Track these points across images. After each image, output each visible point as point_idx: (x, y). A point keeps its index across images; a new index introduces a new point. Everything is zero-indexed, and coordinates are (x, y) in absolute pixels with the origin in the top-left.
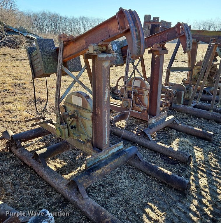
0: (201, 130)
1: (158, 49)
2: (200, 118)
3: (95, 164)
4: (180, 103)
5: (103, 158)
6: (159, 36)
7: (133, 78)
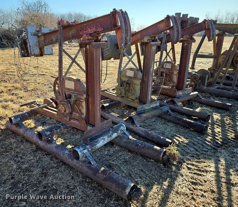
0: (221, 102)
1: (187, 39)
2: (222, 97)
3: (142, 111)
4: (204, 85)
5: (147, 108)
6: (188, 29)
7: (165, 62)
